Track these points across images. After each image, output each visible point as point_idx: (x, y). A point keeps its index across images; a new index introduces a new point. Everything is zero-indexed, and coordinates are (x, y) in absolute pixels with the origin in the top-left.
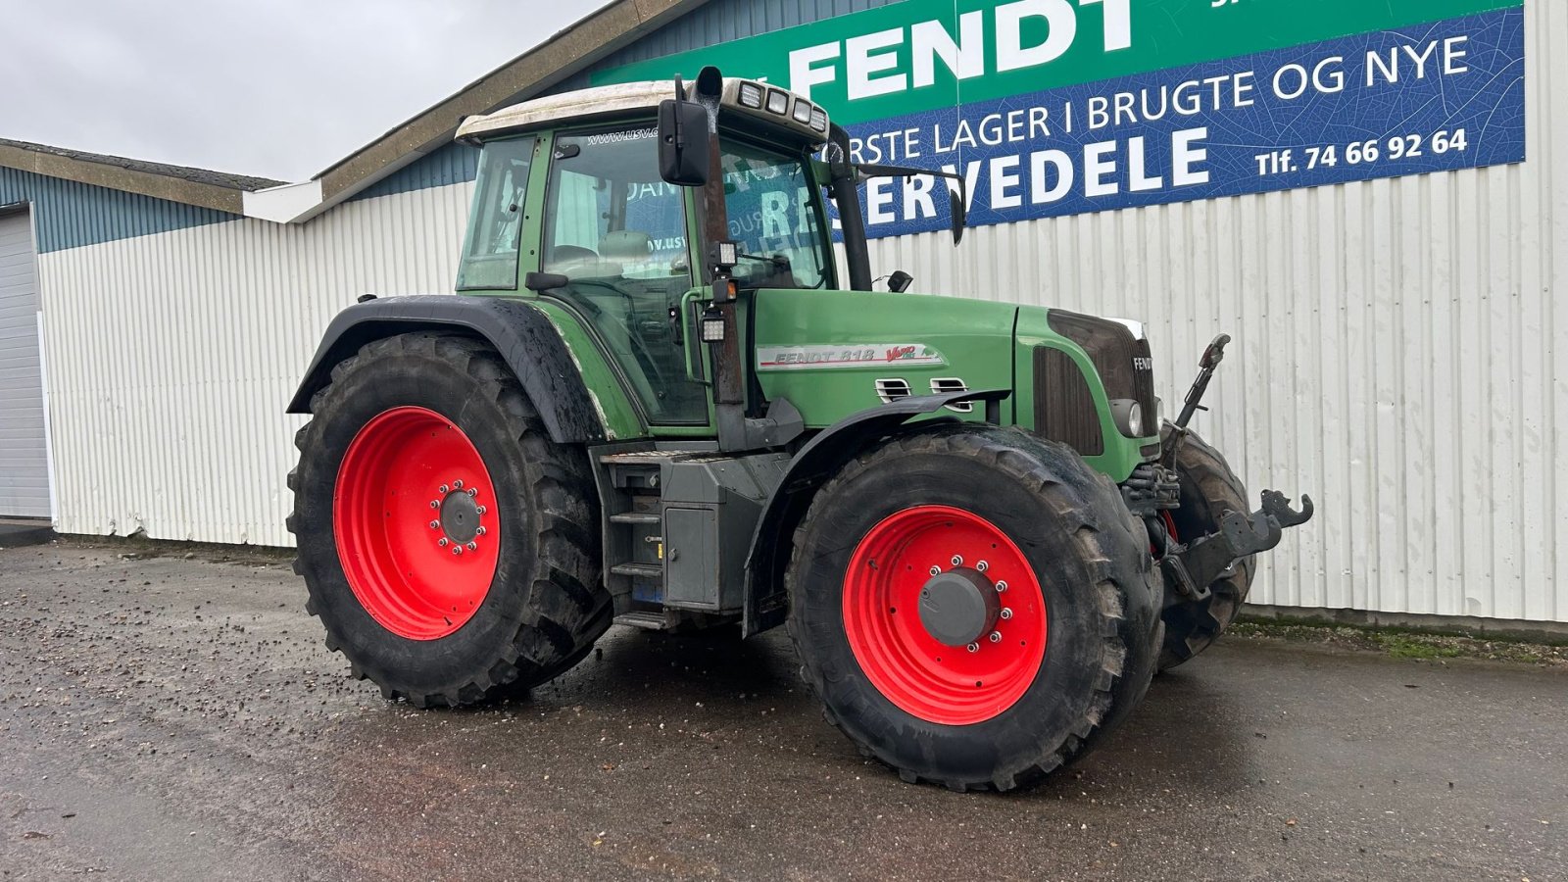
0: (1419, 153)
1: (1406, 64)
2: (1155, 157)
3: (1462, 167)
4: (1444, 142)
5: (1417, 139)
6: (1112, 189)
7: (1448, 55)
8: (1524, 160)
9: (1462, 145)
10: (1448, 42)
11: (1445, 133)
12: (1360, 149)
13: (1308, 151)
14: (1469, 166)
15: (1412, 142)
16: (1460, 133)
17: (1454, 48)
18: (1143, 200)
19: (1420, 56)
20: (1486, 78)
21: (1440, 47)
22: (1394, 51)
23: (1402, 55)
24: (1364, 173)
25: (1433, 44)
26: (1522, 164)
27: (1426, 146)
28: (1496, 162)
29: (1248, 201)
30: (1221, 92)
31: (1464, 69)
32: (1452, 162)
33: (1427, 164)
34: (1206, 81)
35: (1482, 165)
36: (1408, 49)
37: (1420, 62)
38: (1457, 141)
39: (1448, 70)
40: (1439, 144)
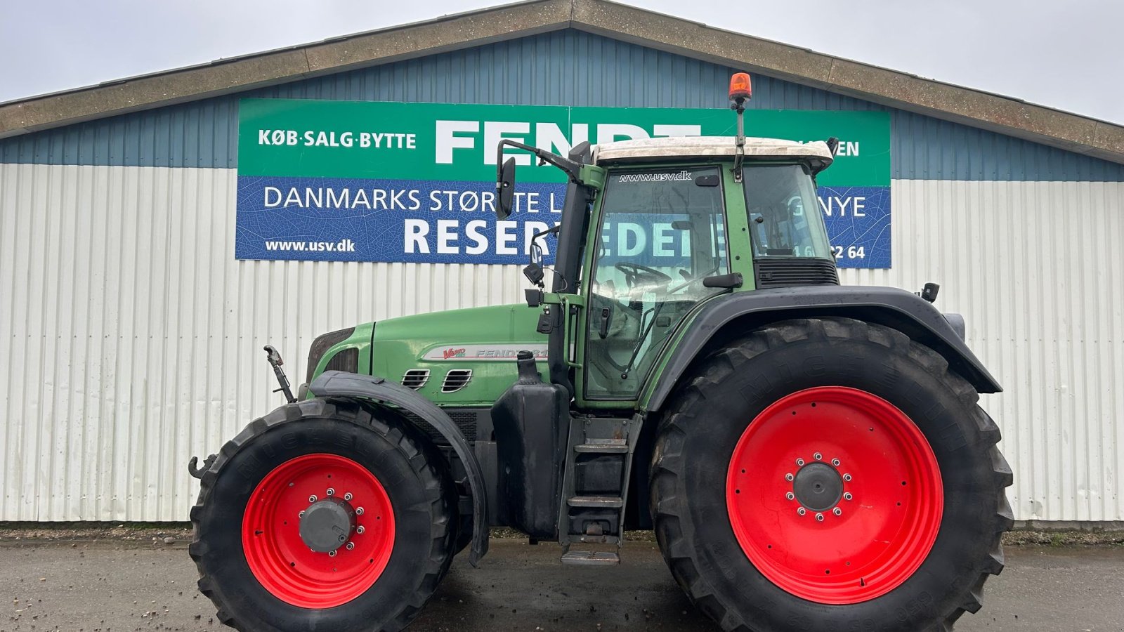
0: (842, 257)
1: (836, 208)
3: (862, 267)
4: (854, 252)
5: (841, 249)
6: (671, 253)
7: (856, 206)
8: (890, 268)
9: (862, 256)
10: (856, 199)
11: (854, 247)
14: (866, 267)
15: (838, 250)
16: (862, 249)
17: (859, 203)
19: (843, 204)
20: (873, 222)
21: (852, 200)
22: (830, 198)
23: (834, 202)
25: (849, 199)
26: (890, 270)
27: (845, 253)
28: (878, 267)
31: (863, 215)
32: (858, 264)
33: (845, 263)
35: (872, 268)
36: (836, 198)
37: (843, 207)
38: (860, 253)
39: (856, 214)
40: (852, 254)
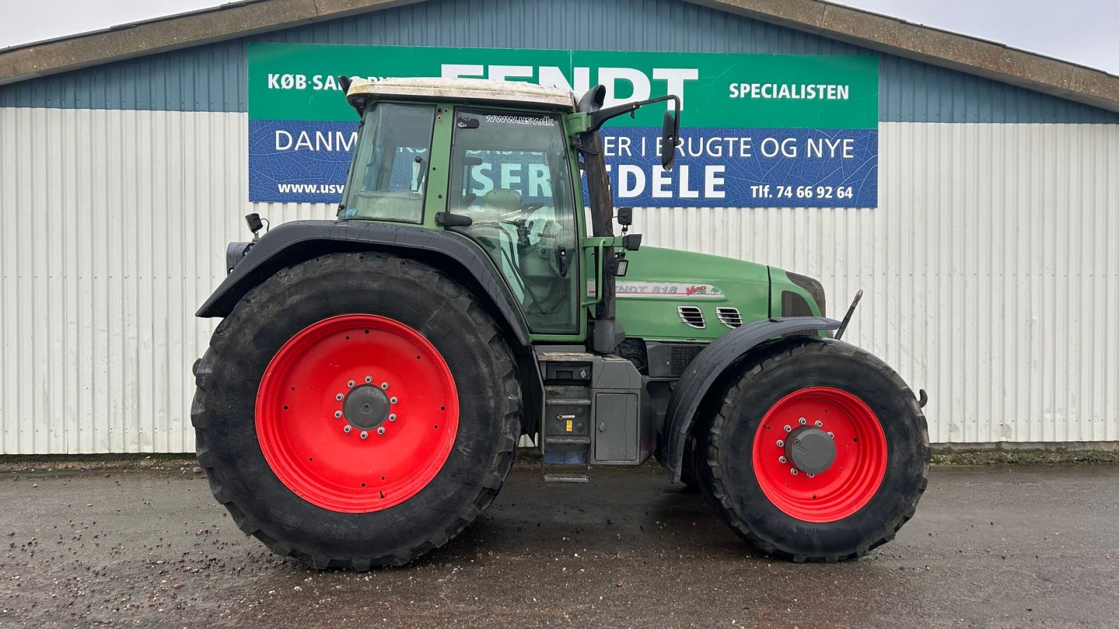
0: (831, 197)
1: (826, 150)
2: (695, 179)
3: (850, 206)
4: (842, 192)
5: (830, 189)
6: (669, 194)
7: (845, 148)
8: (877, 207)
9: (850, 195)
10: (845, 141)
11: (843, 188)
12: (804, 190)
13: (778, 187)
14: (853, 206)
15: (828, 190)
16: (850, 189)
17: (848, 145)
18: (686, 203)
19: (833, 145)
20: (861, 163)
21: (842, 142)
22: (821, 140)
23: (825, 144)
24: (805, 203)
25: (839, 141)
26: (876, 209)
27: (834, 193)
28: (865, 206)
29: (746, 211)
30: (733, 147)
31: (852, 156)
32: (846, 204)
33: (834, 203)
34: (726, 139)
35: (859, 207)
36: (827, 140)
37: (833, 148)
38: (848, 193)
39: (845, 156)
40: (840, 194)
